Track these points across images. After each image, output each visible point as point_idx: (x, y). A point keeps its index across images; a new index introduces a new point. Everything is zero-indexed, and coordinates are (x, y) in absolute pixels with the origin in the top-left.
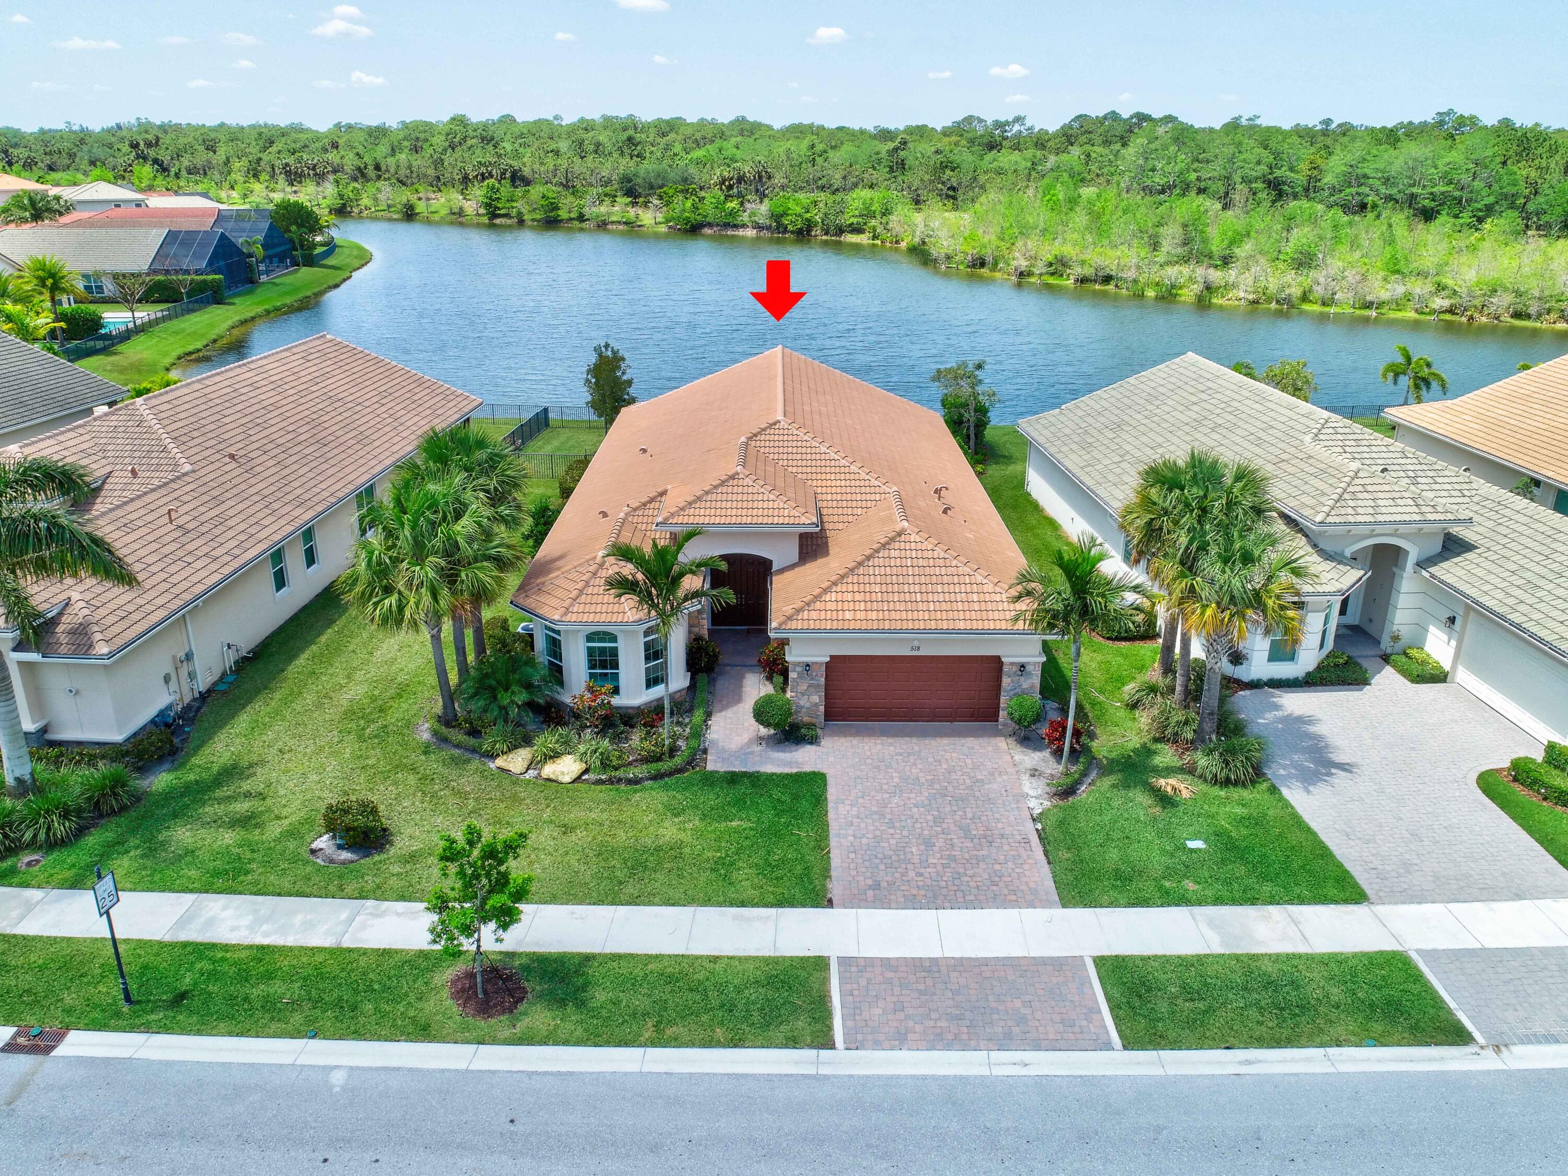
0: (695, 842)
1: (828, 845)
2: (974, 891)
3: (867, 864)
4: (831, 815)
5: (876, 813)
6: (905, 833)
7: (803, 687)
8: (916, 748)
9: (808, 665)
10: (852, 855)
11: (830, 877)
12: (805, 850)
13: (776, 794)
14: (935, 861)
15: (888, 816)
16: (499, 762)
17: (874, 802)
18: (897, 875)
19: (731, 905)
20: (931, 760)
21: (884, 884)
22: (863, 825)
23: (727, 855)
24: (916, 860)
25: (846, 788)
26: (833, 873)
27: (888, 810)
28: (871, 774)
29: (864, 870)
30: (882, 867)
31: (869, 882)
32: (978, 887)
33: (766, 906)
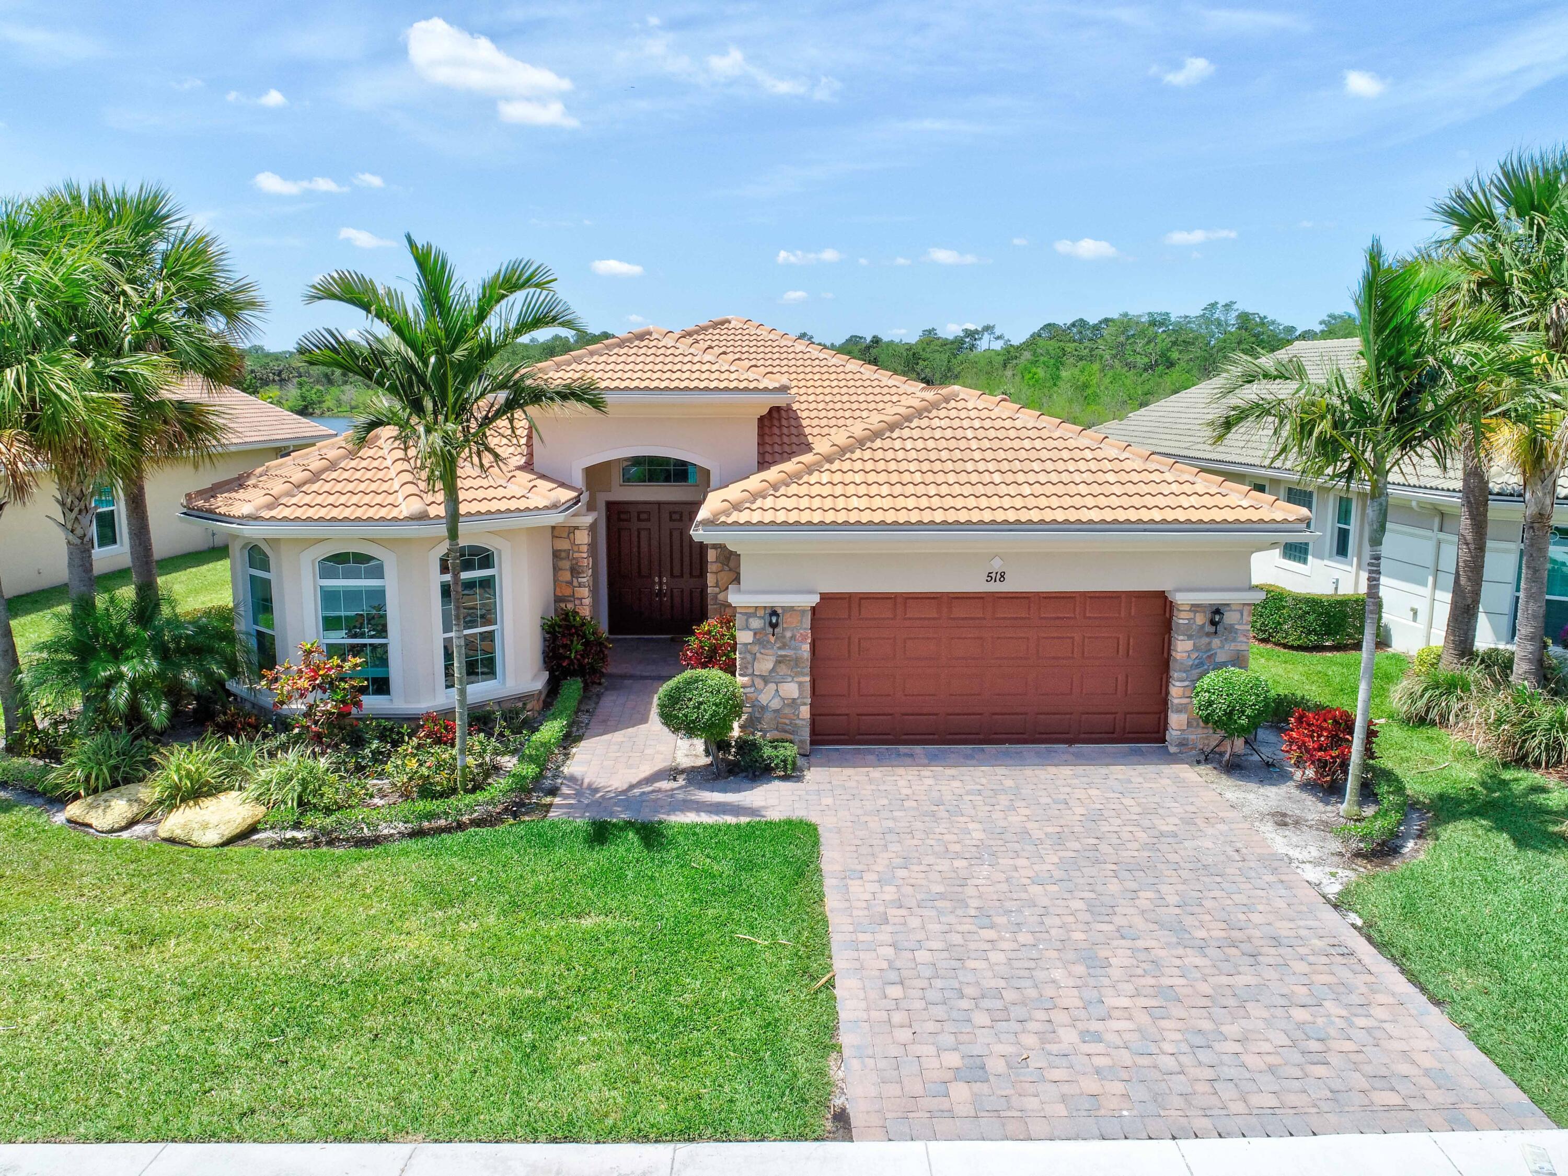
0: (473, 965)
1: (828, 968)
2: (1266, 1080)
3: (939, 1012)
4: (832, 903)
5: (942, 896)
6: (1024, 938)
7: (765, 665)
8: (1009, 783)
9: (774, 613)
10: (895, 992)
11: (837, 1048)
12: (766, 978)
13: (699, 860)
14: (1124, 1002)
15: (974, 903)
16: (74, 810)
17: (934, 876)
18: (1030, 1040)
19: (533, 1137)
20: (1044, 800)
21: (996, 1065)
22: (914, 922)
23: (552, 994)
24: (1071, 999)
25: (864, 850)
26: (846, 1038)
27: (970, 891)
28: (918, 825)
29: (931, 1026)
30: (981, 1018)
31: (953, 1059)
32: (1272, 1069)
33: (639, 1136)
